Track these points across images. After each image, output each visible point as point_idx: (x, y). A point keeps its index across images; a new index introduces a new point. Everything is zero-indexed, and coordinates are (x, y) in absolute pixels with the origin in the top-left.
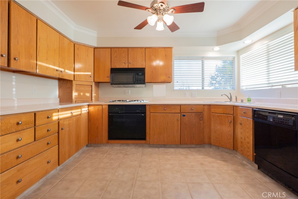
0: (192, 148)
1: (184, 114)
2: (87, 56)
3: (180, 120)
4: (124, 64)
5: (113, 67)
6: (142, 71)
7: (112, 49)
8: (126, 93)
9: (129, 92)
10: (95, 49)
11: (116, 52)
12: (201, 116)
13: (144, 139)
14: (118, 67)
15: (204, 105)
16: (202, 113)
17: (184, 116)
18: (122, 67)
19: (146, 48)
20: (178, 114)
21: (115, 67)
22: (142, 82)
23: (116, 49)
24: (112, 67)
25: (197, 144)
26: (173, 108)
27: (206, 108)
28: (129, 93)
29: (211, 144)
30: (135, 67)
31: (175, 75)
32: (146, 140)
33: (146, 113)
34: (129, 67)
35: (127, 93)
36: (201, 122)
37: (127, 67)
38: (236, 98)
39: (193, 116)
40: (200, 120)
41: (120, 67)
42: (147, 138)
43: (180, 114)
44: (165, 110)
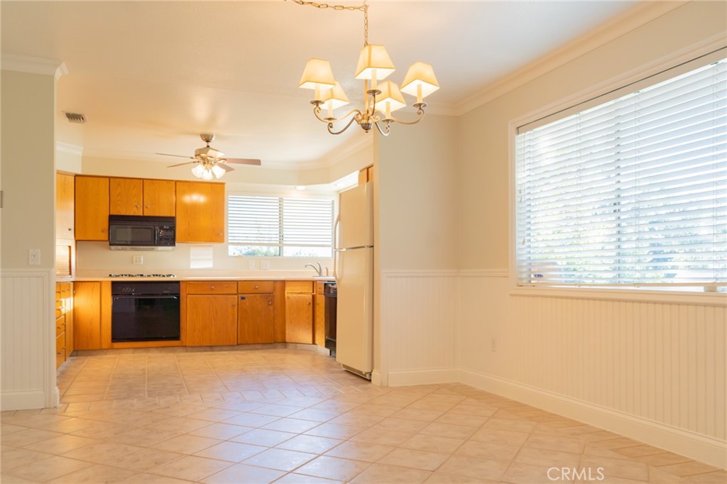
0: (258, 349)
1: (244, 296)
2: (64, 191)
3: (236, 306)
4: (135, 209)
5: (114, 212)
6: (170, 221)
7: (111, 179)
8: (134, 261)
9: (140, 258)
10: (77, 178)
11: (119, 185)
12: (270, 298)
13: (177, 338)
14: (123, 213)
15: (275, 281)
16: (272, 293)
17: (243, 298)
18: (132, 214)
19: (176, 182)
20: (234, 296)
21: (119, 214)
22: (170, 240)
23: (121, 180)
24: (111, 213)
25: (265, 344)
26: (226, 285)
27: (278, 286)
28: (140, 261)
29: (285, 342)
30: (157, 215)
31: (230, 219)
32: (179, 340)
33: (179, 294)
34: (146, 214)
35: (136, 261)
36: (271, 308)
37: (142, 215)
38: (327, 270)
39: (257, 300)
40: (269, 305)
41: (128, 214)
42: (183, 336)
43: (236, 296)
44: (212, 289)
